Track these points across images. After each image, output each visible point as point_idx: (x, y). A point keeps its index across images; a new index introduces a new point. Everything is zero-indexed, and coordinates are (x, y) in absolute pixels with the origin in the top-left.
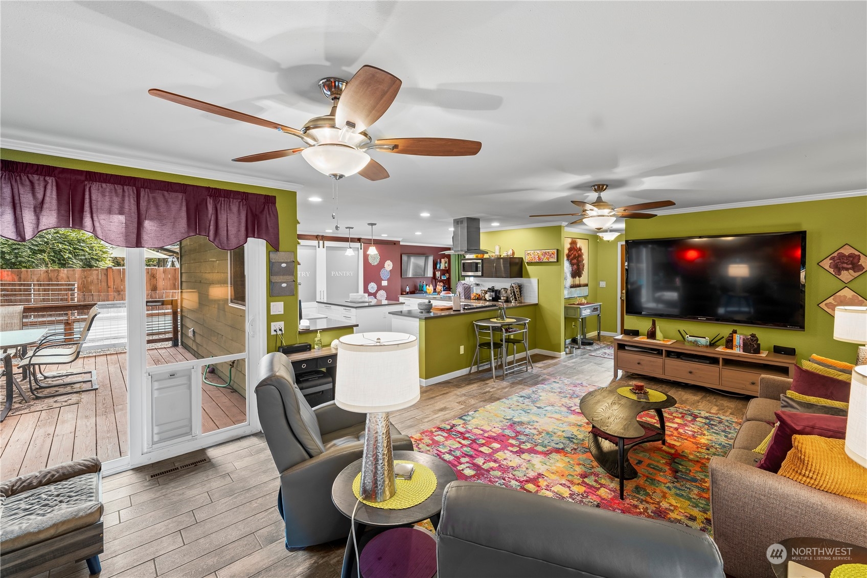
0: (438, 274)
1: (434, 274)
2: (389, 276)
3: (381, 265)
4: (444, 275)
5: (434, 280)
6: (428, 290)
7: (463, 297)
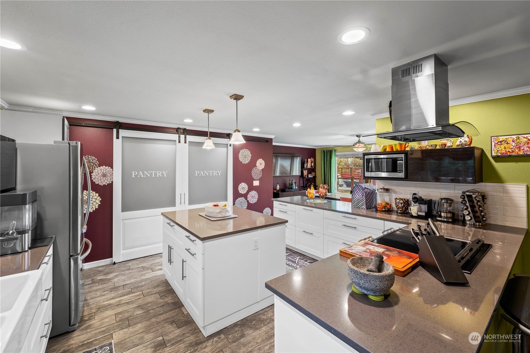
0: (305, 173)
1: (302, 172)
2: (261, 176)
3: (252, 164)
4: (310, 173)
5: (301, 179)
6: (310, 193)
7: (364, 207)
